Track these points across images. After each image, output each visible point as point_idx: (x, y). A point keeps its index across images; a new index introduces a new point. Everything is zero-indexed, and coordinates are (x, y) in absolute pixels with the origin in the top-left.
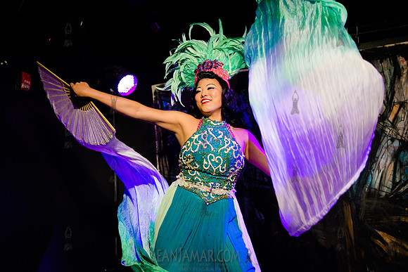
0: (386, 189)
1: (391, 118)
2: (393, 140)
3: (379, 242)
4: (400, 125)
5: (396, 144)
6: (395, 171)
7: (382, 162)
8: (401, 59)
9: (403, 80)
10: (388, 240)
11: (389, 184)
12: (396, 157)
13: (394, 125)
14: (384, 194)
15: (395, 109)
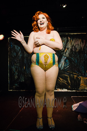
0: (62, 68)
1: (65, 52)
2: (65, 57)
3: (59, 80)
4: (67, 53)
5: (66, 58)
6: (64, 64)
7: (62, 62)
8: (69, 37)
9: (69, 43)
10: (61, 80)
11: (63, 67)
12: (65, 61)
13: (65, 53)
14: (61, 69)
15: (66, 49)
